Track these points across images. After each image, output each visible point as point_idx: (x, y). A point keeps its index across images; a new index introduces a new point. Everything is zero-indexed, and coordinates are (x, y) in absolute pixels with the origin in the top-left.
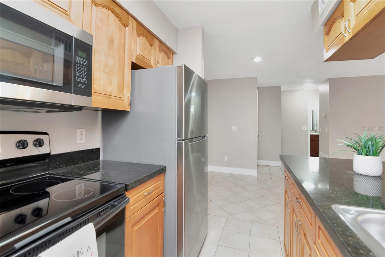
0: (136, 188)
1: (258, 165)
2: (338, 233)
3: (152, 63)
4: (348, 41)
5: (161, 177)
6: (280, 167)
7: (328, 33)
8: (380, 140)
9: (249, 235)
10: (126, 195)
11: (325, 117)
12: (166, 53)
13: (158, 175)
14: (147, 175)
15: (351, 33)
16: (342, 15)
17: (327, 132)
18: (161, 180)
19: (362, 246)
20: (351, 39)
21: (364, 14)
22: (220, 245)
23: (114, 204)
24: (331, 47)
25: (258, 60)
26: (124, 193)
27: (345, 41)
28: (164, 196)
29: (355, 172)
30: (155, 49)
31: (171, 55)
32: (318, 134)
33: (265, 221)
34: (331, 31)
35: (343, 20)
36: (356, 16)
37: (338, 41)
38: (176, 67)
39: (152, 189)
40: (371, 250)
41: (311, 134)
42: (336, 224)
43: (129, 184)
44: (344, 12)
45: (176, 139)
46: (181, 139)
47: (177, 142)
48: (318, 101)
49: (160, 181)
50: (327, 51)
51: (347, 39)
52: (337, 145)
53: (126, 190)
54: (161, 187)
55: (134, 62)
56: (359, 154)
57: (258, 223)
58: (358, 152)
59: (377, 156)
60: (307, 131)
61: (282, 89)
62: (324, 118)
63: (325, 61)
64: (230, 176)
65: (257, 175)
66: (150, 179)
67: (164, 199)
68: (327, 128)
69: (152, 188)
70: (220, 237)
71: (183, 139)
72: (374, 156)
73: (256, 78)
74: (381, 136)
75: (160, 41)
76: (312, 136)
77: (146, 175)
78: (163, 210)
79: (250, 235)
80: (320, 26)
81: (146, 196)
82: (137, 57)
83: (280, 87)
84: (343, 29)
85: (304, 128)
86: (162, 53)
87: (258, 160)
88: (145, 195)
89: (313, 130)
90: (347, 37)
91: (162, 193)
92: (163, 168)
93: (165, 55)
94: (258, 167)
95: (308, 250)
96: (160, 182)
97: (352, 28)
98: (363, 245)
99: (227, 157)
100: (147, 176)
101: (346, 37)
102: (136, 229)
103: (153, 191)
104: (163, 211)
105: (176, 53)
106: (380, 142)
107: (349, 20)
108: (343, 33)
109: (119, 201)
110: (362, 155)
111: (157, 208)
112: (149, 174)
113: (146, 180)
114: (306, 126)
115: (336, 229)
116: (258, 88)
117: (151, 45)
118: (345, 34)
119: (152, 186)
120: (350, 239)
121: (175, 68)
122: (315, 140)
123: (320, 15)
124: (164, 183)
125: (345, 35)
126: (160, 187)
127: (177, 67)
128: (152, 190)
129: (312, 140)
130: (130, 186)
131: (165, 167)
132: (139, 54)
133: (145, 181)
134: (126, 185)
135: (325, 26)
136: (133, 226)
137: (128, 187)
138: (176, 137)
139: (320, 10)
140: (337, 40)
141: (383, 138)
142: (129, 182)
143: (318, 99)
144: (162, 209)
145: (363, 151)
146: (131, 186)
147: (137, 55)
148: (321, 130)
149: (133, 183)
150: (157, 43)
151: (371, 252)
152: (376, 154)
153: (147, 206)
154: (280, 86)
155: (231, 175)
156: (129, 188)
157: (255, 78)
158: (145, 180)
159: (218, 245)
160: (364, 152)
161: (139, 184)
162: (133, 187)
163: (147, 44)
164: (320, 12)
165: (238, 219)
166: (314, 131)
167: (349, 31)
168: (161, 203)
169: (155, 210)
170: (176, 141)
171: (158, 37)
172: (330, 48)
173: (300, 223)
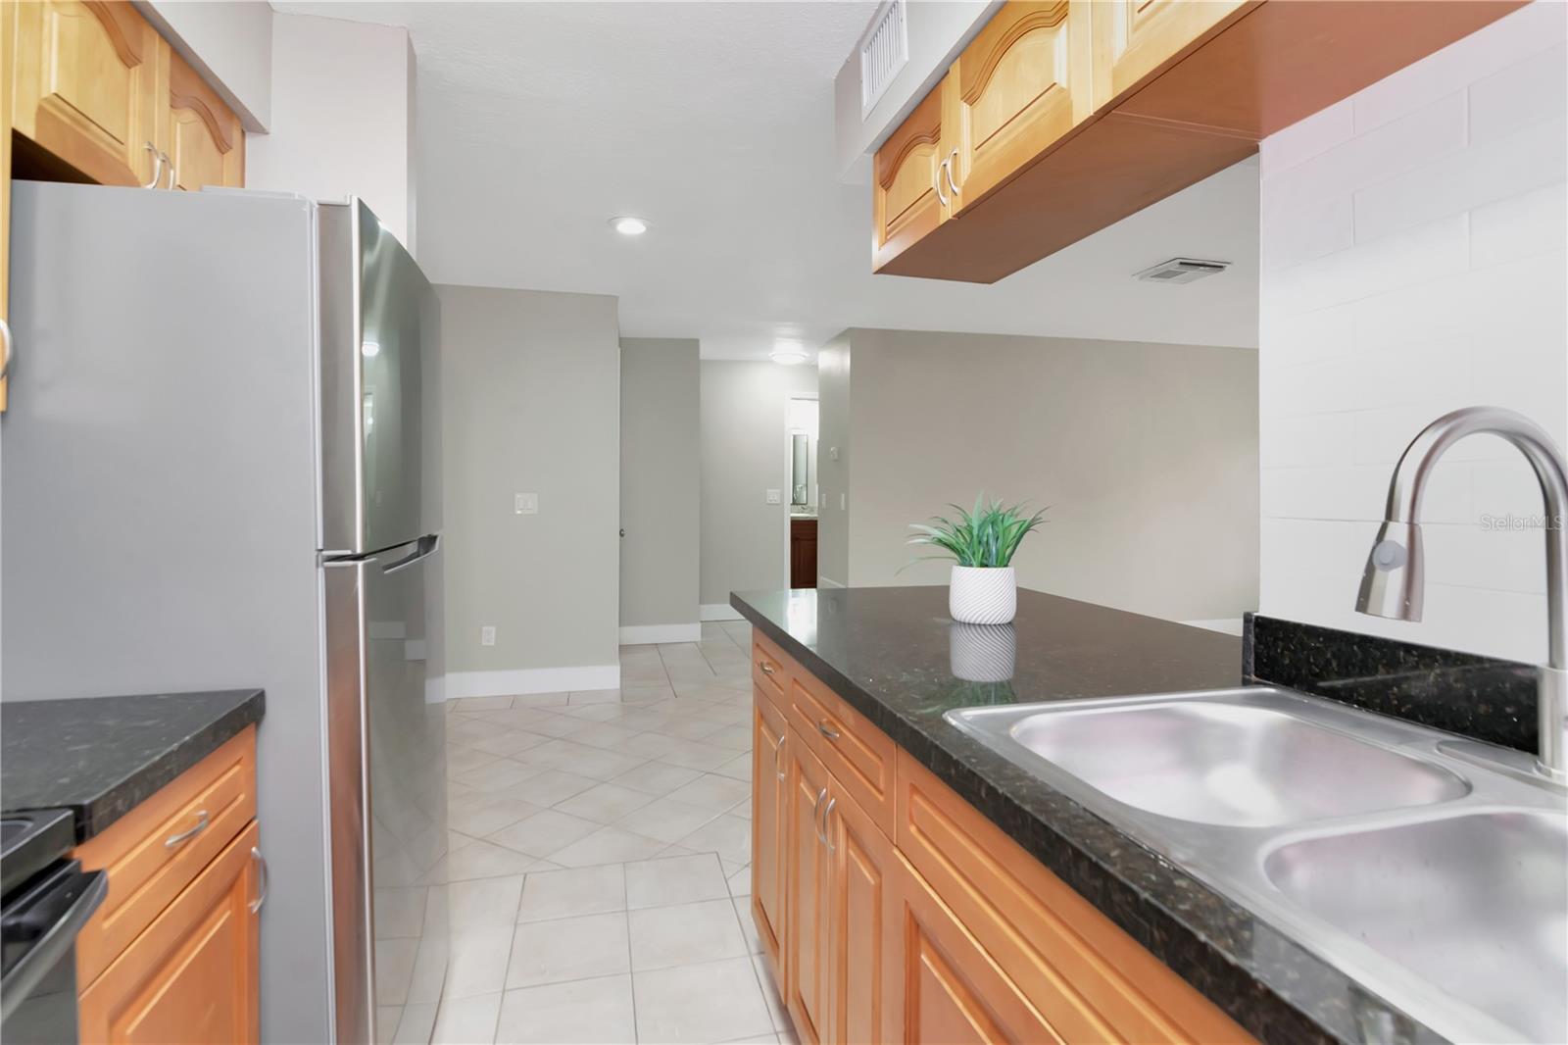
0: (129, 814)
1: (620, 646)
2: (990, 778)
3: (130, 156)
4: (950, 220)
5: (238, 747)
6: (695, 642)
7: (887, 181)
8: (1011, 520)
9: (623, 911)
10: (79, 865)
11: (836, 457)
12: (208, 120)
13: (230, 738)
14: (182, 741)
15: (960, 198)
16: (935, 136)
17: (843, 508)
18: (242, 762)
19: (1048, 794)
20: (959, 216)
21: (998, 147)
22: (511, 990)
23: (18, 925)
24: (897, 230)
25: (631, 227)
26: (66, 855)
27: (942, 221)
28: (255, 839)
29: (954, 620)
30: (148, 87)
31: (236, 135)
32: (816, 515)
33: (673, 844)
34: (898, 176)
35: (937, 149)
36: (976, 149)
37: (920, 215)
38: (312, 206)
39: (203, 812)
40: (1070, 796)
41: (792, 517)
42: (975, 758)
43: (93, 804)
44: (939, 125)
45: (317, 556)
46: (349, 552)
47: (327, 569)
48: (816, 406)
49: (237, 769)
50: (885, 241)
51: (947, 213)
52: (911, 542)
53: (81, 836)
54: (242, 797)
55: (30, 132)
56: (963, 564)
57: (646, 860)
58: (962, 558)
59: (1006, 566)
60: (780, 505)
61: (706, 351)
62: (836, 460)
63: (876, 273)
64: (511, 707)
65: (618, 686)
66: (192, 765)
67: (258, 853)
68: (843, 495)
69: (199, 807)
70: (507, 958)
71: (359, 550)
72: (1000, 566)
73: (616, 298)
74: (1015, 508)
75: (180, 55)
76: (796, 524)
77: (175, 746)
78: (255, 906)
79: (627, 911)
80: (865, 152)
81: (175, 850)
82: (41, 111)
83: (693, 344)
84: (935, 179)
85: (773, 496)
86: (189, 115)
87: (620, 626)
88: (171, 848)
89: (794, 503)
90: (949, 208)
91: (246, 822)
92: (252, 700)
93: (202, 126)
94: (620, 653)
95: (868, 875)
96: (239, 772)
97: (963, 184)
98: (1050, 790)
99: (493, 629)
100: (182, 747)
101: (944, 205)
102: (130, 1030)
103: (211, 817)
104: (255, 910)
105: (261, 131)
106: (1013, 526)
107: (955, 154)
108: (937, 193)
109: (46, 899)
110: (971, 565)
111: (227, 902)
112: (187, 738)
113: (175, 772)
114: (778, 491)
115: (980, 771)
116: (622, 341)
117: (129, 58)
118: (944, 196)
119: (201, 799)
120: (1018, 784)
121: (307, 209)
122: (805, 536)
123: (864, 115)
124: (253, 777)
125: (944, 200)
126: (235, 799)
127: (320, 204)
128: (204, 817)
129: (794, 539)
130: (100, 813)
131: (262, 695)
132: (56, 95)
133: (171, 777)
134: (80, 812)
135: (878, 155)
136: (114, 1020)
137: (90, 817)
138: (320, 547)
139: (867, 98)
140: (916, 211)
141: (1017, 515)
142: (91, 794)
143: (817, 397)
144: (249, 899)
145: (974, 554)
146: (106, 811)
147: (46, 100)
148: (824, 503)
149: (113, 794)
150: (158, 57)
151: (1070, 800)
152: (1004, 563)
153: (183, 900)
154: (697, 341)
155: (514, 701)
156: (95, 821)
157: (611, 301)
158: (170, 771)
159: (504, 992)
160: (976, 556)
161: (144, 798)
162: (115, 816)
163: (105, 49)
164: (865, 104)
165: (568, 868)
166: (800, 507)
167: (956, 189)
168: (245, 871)
169: (216, 914)
170: (317, 566)
171: (170, 27)
172: (894, 232)
173: (833, 801)
